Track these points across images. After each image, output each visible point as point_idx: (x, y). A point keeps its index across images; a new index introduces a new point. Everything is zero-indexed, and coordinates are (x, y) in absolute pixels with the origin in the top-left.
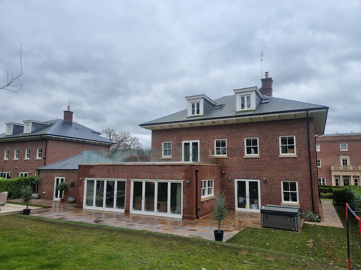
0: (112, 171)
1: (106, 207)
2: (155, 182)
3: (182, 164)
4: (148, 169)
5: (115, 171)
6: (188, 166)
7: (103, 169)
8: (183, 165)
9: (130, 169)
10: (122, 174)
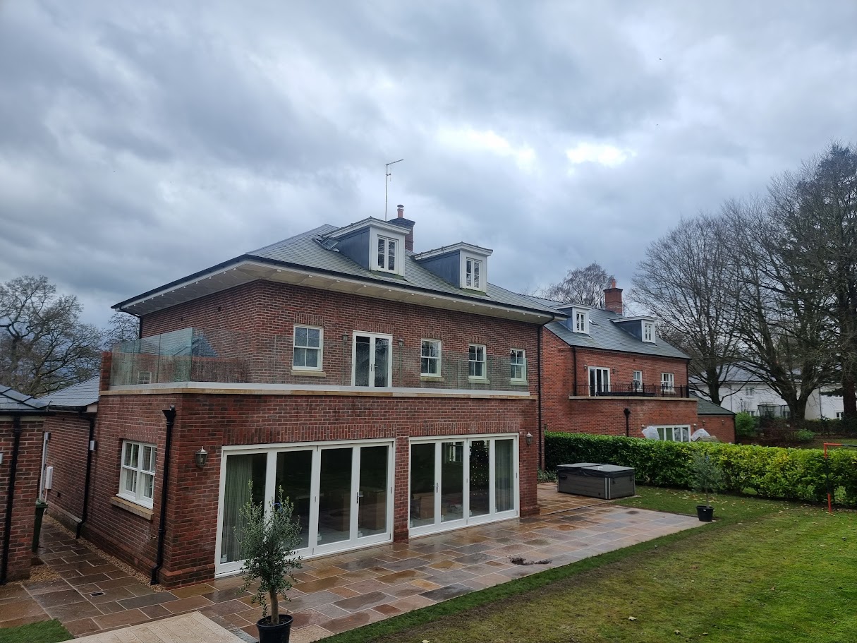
0: (348, 416)
1: (319, 543)
2: (465, 441)
3: (520, 398)
4: (453, 409)
5: (359, 416)
6: (527, 402)
7: (311, 409)
8: (520, 400)
9: (407, 409)
10: (382, 425)
